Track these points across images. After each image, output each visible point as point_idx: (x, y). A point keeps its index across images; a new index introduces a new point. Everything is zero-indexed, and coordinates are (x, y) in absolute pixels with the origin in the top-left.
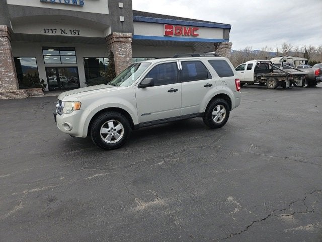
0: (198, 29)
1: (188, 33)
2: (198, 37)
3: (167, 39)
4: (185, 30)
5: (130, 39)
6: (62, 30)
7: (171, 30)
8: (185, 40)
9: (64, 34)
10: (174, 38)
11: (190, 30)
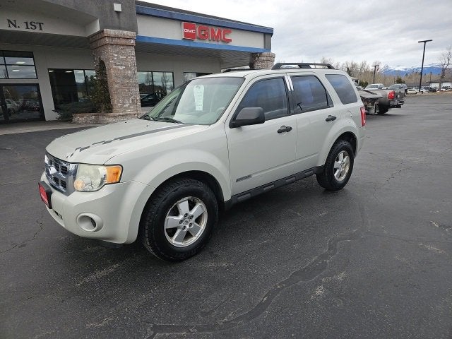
0: (230, 32)
1: (217, 37)
2: (230, 44)
3: (186, 44)
4: (213, 32)
5: (132, 42)
6: (9, 21)
7: (192, 31)
8: (213, 47)
9: (13, 28)
10: (197, 43)
11: (219, 32)
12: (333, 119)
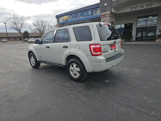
9: (142, 8)
12: (67, 47)
